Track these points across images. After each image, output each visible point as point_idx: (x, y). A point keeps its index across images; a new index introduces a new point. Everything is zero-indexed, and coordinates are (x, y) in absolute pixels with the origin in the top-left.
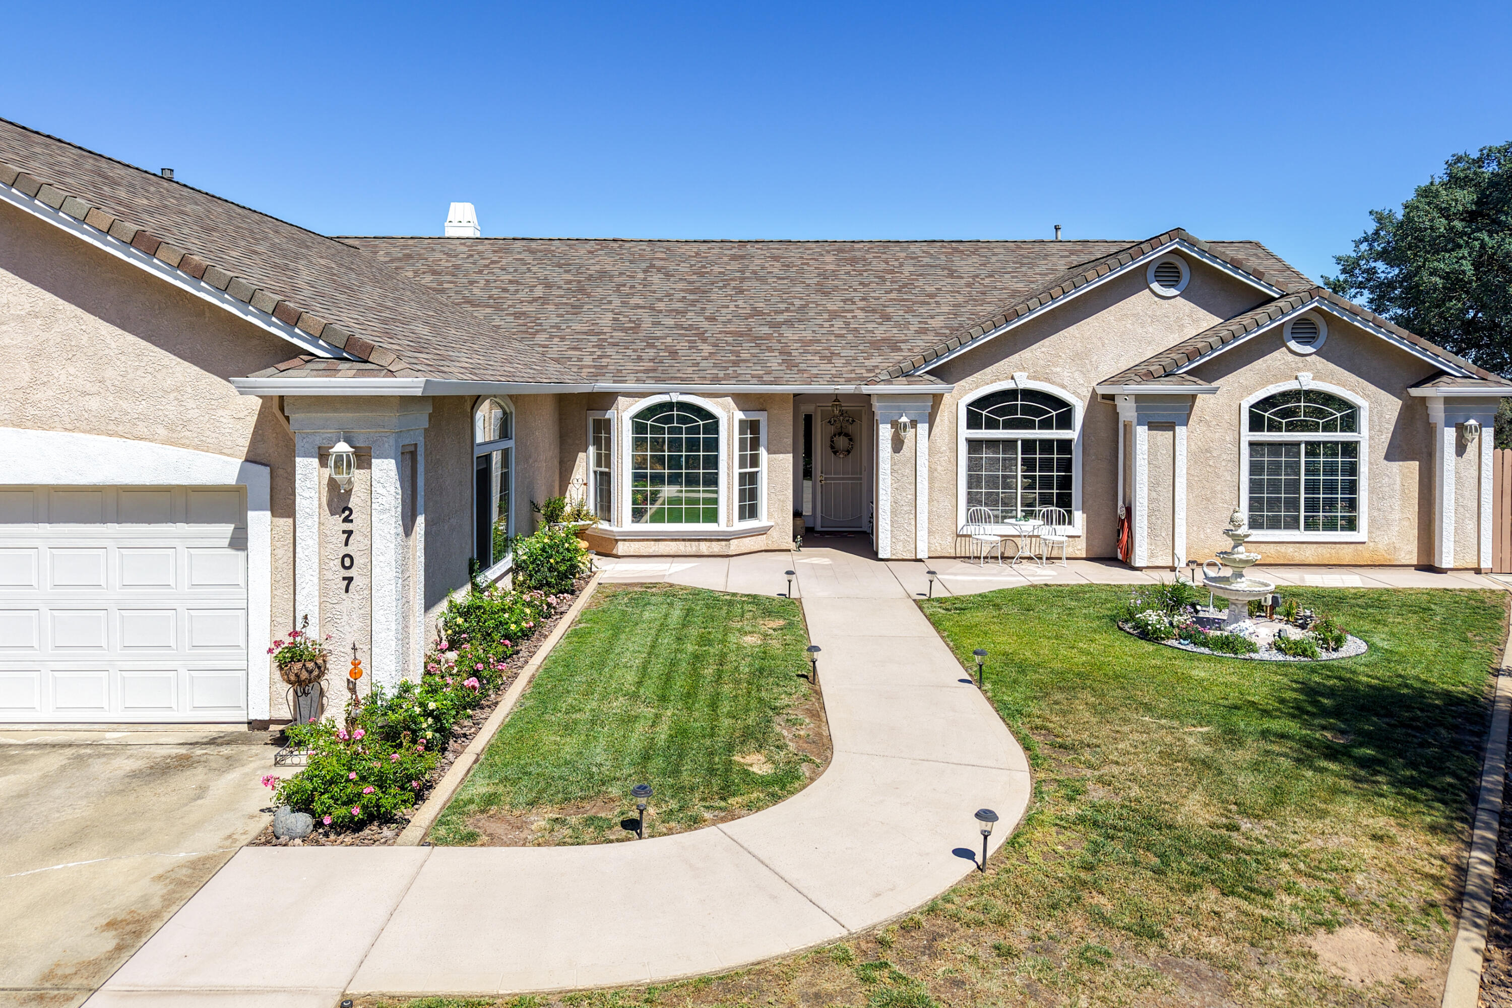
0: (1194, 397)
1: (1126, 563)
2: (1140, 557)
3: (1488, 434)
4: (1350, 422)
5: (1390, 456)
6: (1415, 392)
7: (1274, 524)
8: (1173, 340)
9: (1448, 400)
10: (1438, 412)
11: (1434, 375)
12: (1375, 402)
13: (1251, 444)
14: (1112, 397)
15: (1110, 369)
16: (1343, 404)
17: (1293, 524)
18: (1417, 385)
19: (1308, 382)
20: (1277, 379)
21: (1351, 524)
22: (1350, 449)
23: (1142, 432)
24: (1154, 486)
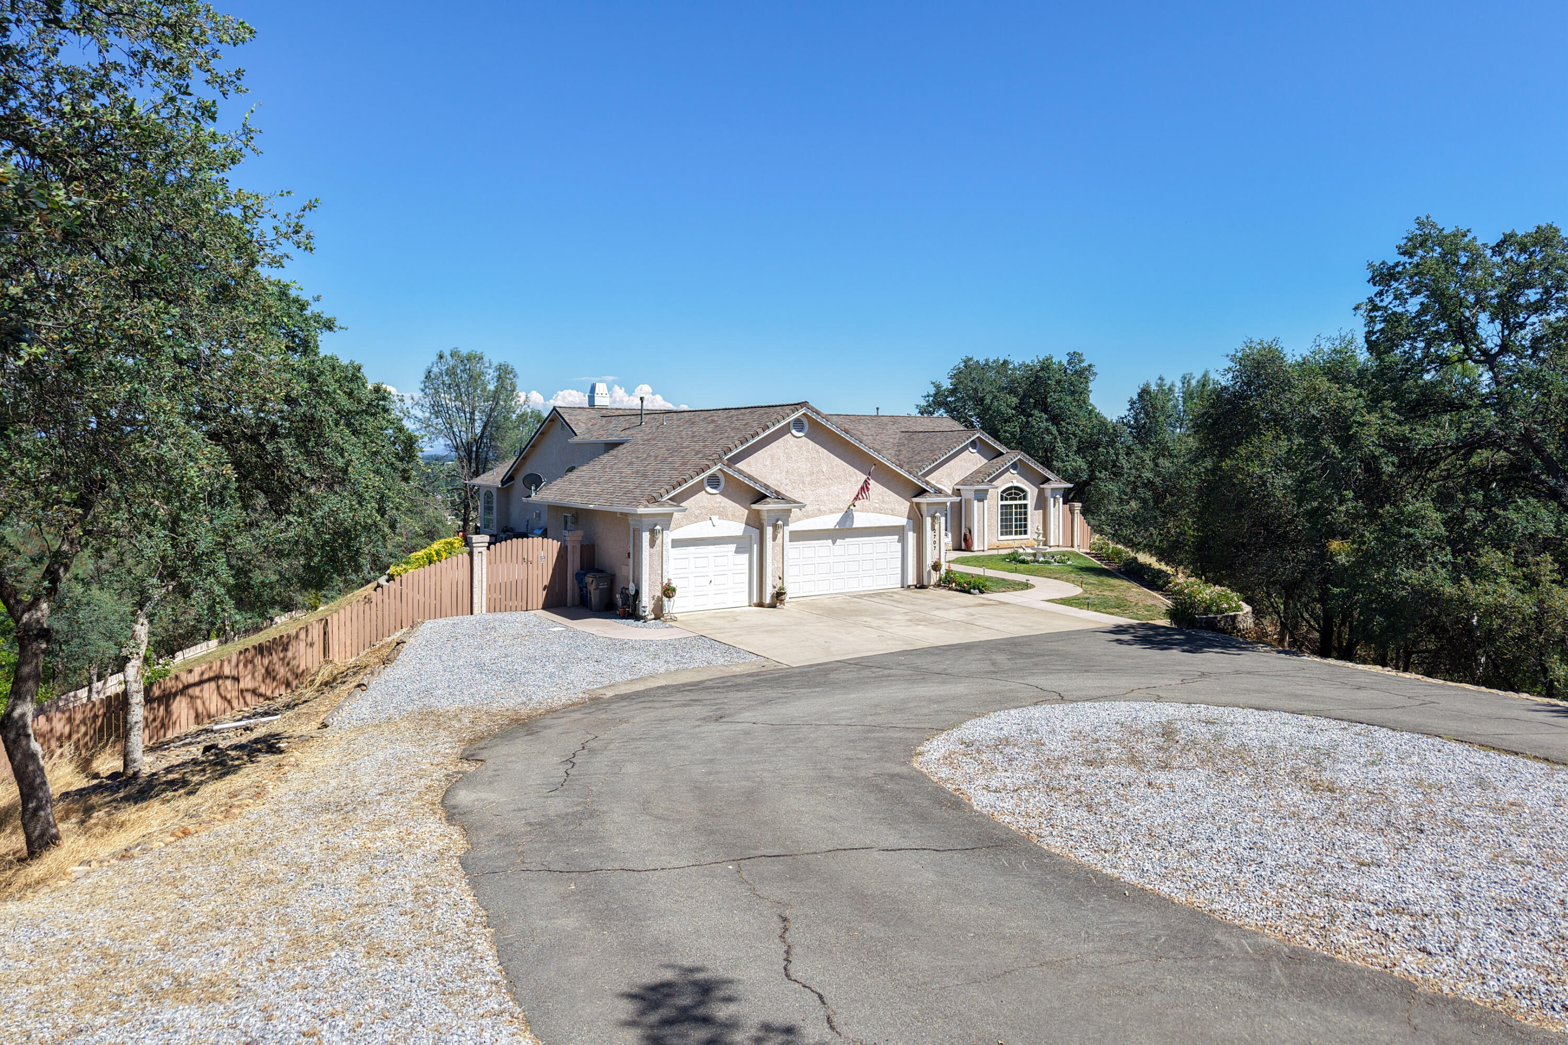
0: (987, 490)
1: (968, 549)
2: (975, 547)
3: (1061, 500)
4: (1025, 498)
5: (1035, 509)
6: (1042, 486)
7: (1007, 534)
8: (975, 468)
9: (1052, 489)
10: (1048, 493)
11: (1047, 480)
12: (1032, 490)
13: (1002, 506)
14: (959, 490)
15: (958, 480)
16: (1023, 491)
17: (1011, 533)
18: (1042, 483)
19: (1016, 484)
20: (1008, 482)
21: (1025, 532)
22: (1025, 506)
23: (976, 502)
24: (979, 521)
